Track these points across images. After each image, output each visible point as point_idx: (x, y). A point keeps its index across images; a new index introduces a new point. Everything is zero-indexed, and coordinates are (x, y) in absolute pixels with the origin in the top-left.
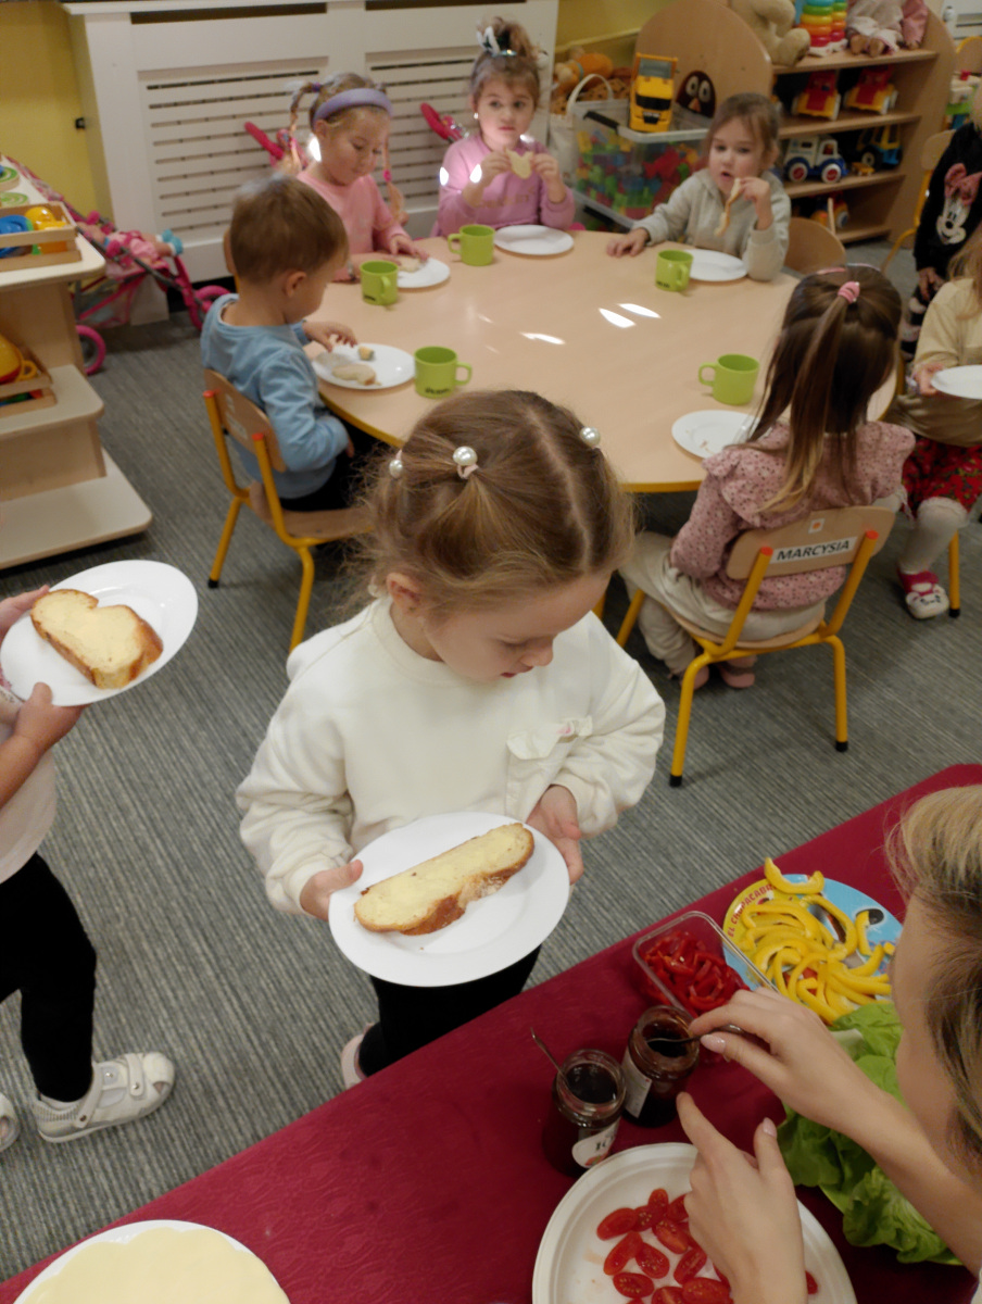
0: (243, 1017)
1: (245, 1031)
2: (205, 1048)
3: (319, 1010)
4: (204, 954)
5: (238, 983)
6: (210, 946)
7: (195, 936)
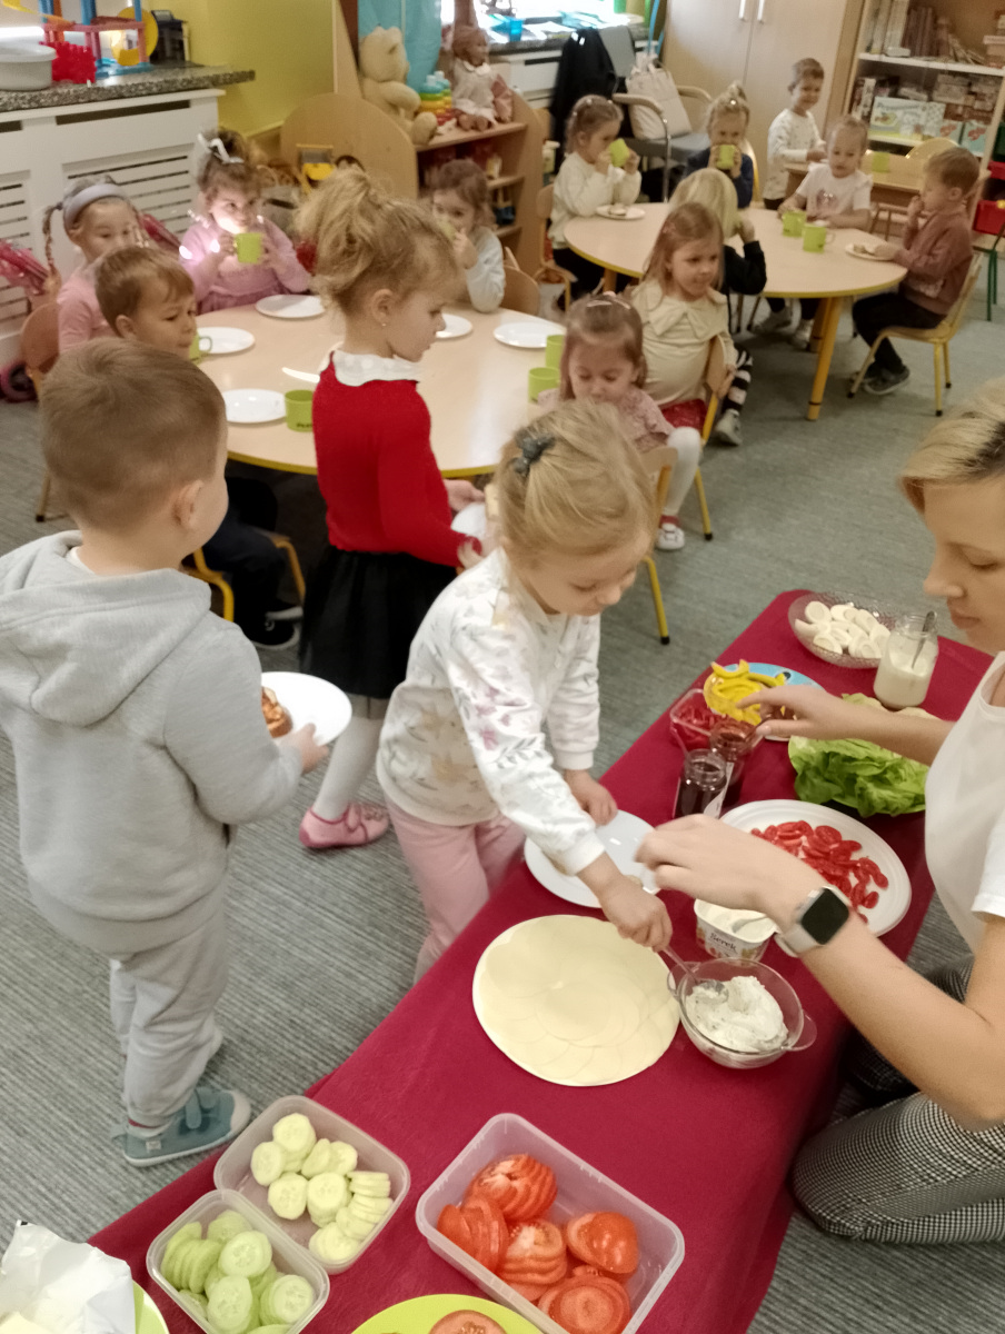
0: (343, 923)
1: (352, 931)
2: (328, 950)
3: (398, 901)
4: (285, 894)
5: (324, 903)
6: (287, 888)
7: (270, 884)
